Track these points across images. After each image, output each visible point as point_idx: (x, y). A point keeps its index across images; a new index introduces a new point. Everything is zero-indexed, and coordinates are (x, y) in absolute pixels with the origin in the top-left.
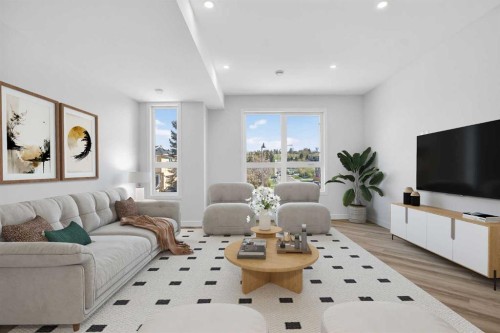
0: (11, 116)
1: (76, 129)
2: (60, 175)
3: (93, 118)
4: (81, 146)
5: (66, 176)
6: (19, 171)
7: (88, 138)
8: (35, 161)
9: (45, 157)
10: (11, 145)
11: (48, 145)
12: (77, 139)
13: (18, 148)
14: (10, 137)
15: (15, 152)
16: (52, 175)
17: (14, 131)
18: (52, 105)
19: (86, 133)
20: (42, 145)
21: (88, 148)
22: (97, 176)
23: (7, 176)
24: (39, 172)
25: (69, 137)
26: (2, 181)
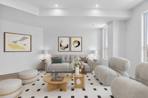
0: (61, 41)
1: (75, 41)
2: (70, 50)
3: (81, 38)
4: (77, 44)
6: (62, 50)
7: (79, 43)
8: (65, 48)
9: (67, 47)
10: (61, 46)
11: (68, 45)
12: (75, 43)
13: (62, 46)
15: (62, 47)
17: (61, 44)
19: (78, 41)
21: (79, 45)
22: (82, 51)
23: (60, 50)
24: (66, 50)
25: (73, 43)
26: (59, 51)
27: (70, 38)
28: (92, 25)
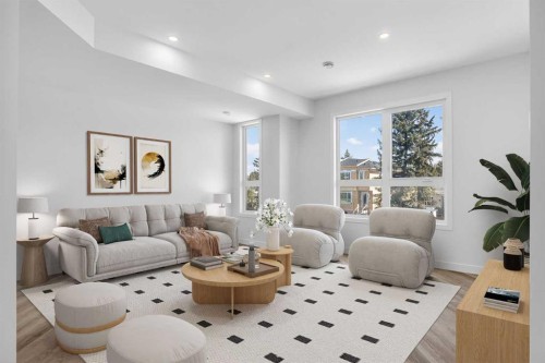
0: (98, 151)
1: (149, 154)
2: (134, 190)
3: (167, 144)
4: (155, 167)
5: (139, 190)
6: (103, 187)
7: (161, 161)
8: (114, 180)
9: (122, 177)
10: (97, 170)
11: (124, 168)
12: (150, 162)
13: (102, 172)
14: (96, 165)
15: (100, 174)
16: (128, 190)
17: (99, 161)
18: (128, 140)
19: (160, 157)
20: (120, 168)
21: (162, 168)
22: (170, 192)
23: (93, 190)
24: (117, 187)
25: (143, 161)
26: (89, 193)
27: (133, 142)
28: (225, 113)
